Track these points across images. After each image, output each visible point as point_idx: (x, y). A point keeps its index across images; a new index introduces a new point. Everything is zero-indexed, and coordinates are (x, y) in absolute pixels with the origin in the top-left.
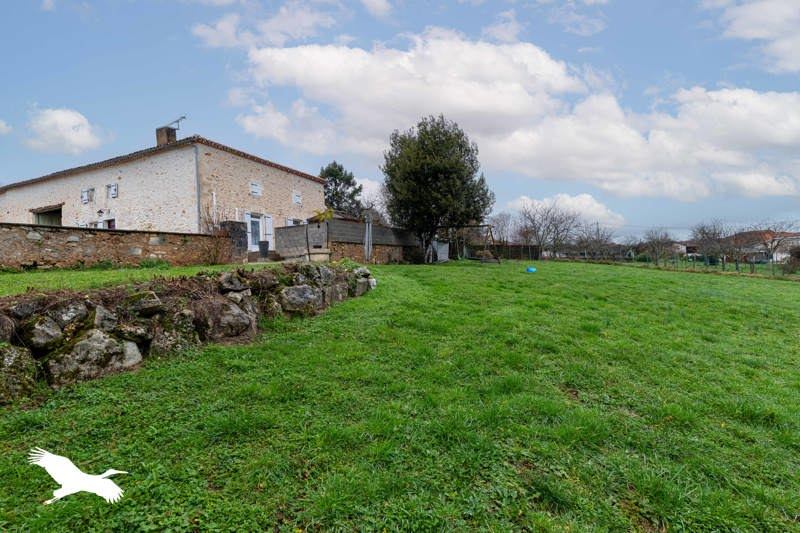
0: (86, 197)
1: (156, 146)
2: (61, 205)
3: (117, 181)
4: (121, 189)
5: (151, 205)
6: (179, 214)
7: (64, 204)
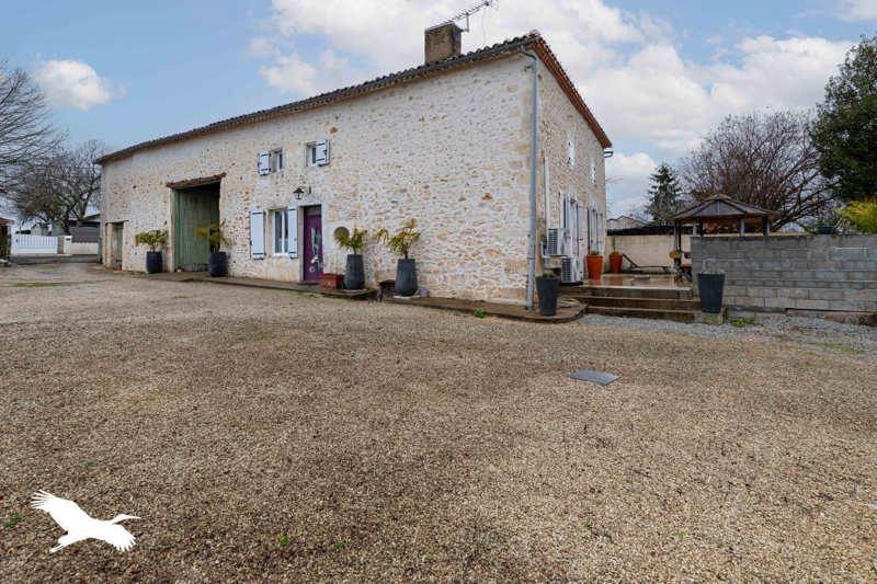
0: (265, 163)
1: (423, 63)
2: (218, 178)
3: (329, 136)
4: (335, 151)
5: (405, 182)
6: (474, 201)
7: (224, 175)
